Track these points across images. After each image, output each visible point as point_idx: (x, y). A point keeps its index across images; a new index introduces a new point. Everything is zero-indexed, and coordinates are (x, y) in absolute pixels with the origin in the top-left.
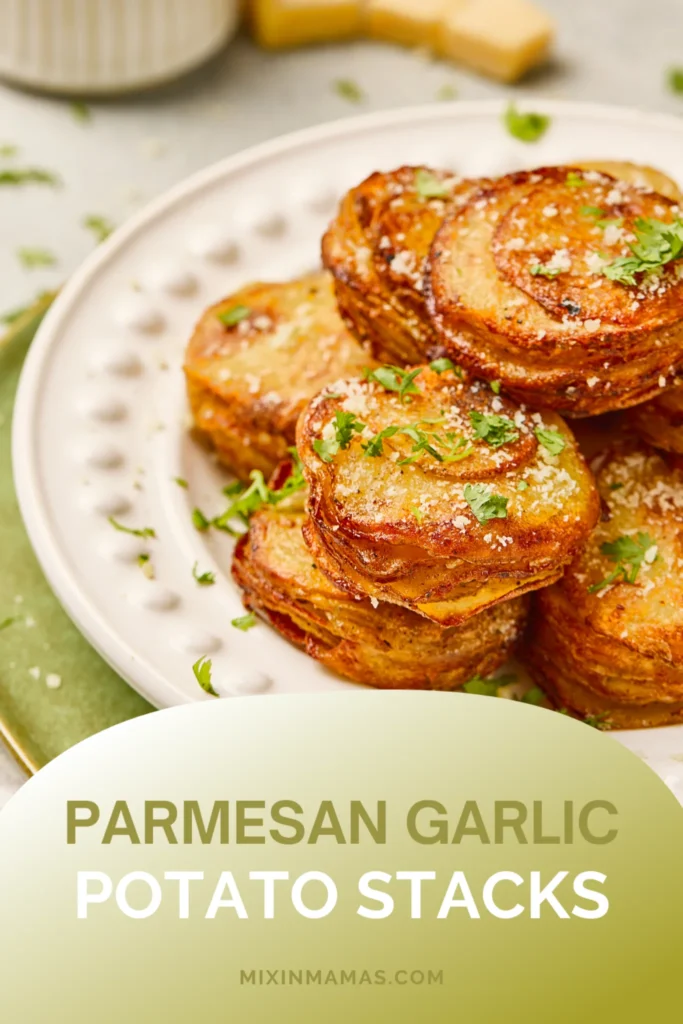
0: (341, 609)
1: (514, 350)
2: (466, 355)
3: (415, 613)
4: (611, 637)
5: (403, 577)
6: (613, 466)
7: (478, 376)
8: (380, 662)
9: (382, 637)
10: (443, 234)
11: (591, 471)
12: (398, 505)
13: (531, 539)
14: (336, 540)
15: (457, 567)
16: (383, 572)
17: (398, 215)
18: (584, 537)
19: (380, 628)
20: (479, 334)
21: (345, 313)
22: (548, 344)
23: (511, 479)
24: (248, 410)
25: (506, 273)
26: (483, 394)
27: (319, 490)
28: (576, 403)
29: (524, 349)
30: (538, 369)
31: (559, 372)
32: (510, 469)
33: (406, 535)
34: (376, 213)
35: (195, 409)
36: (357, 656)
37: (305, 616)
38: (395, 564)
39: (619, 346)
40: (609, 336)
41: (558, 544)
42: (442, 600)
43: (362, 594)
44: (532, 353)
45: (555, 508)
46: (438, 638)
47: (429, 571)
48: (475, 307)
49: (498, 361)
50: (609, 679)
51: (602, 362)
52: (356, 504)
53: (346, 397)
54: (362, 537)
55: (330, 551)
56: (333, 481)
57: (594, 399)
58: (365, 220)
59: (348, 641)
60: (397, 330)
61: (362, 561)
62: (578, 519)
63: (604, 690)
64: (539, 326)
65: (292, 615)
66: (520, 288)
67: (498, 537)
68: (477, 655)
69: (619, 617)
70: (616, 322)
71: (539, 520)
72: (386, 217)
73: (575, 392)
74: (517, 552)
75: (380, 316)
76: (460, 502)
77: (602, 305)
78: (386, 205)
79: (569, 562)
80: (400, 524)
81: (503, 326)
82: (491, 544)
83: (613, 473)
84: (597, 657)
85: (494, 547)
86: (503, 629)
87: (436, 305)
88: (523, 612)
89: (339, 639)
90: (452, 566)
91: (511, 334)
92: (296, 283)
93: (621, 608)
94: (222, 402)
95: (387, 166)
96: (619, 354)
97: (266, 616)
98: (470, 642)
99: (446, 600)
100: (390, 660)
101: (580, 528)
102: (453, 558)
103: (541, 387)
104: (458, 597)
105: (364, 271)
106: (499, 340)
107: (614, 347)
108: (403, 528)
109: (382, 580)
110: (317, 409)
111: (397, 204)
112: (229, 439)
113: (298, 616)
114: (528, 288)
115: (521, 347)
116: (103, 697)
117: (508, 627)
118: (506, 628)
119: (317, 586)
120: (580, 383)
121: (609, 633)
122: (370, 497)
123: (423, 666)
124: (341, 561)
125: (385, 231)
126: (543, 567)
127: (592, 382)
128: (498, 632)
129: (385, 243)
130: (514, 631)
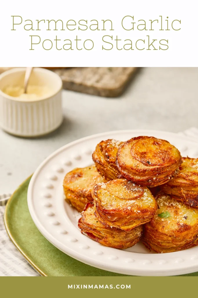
0: (104, 230)
1: (137, 173)
2: (126, 175)
3: (120, 229)
4: (162, 233)
5: (117, 221)
6: (159, 199)
7: (130, 180)
8: (112, 241)
9: (113, 236)
10: (119, 151)
11: (155, 199)
12: (115, 206)
13: (144, 211)
14: (102, 214)
15: (129, 218)
16: (113, 220)
17: (109, 148)
18: (155, 212)
19: (112, 234)
20: (129, 170)
21: (98, 170)
22: (145, 171)
23: (139, 199)
24: (78, 193)
25: (134, 157)
26: (131, 183)
27: (98, 204)
28: (151, 184)
29: (140, 172)
30: (142, 177)
31: (147, 177)
32: (138, 197)
33: (118, 211)
34: (104, 148)
35: (66, 195)
36: (108, 240)
37: (96, 232)
38: (116, 218)
39: (160, 170)
40: (158, 168)
41: (150, 213)
42: (126, 226)
43: (109, 225)
44: (141, 173)
45: (148, 205)
46: (125, 235)
47: (123, 219)
48: (128, 164)
49: (134, 176)
50: (162, 243)
51: (156, 174)
52: (106, 206)
53: (101, 186)
54: (108, 213)
55: (101, 217)
56: (101, 202)
57: (155, 183)
58: (102, 150)
59: (105, 237)
60: (111, 172)
61: (108, 218)
62: (153, 207)
63: (161, 245)
64: (142, 167)
65: (93, 233)
66: (137, 160)
67: (137, 211)
68: (133, 239)
69: (163, 228)
70: (159, 165)
71: (145, 207)
72: (106, 149)
73: (151, 181)
74: (141, 214)
75: (106, 170)
76: (129, 204)
77: (156, 162)
78: (106, 147)
79: (152, 217)
80: (116, 209)
81: (135, 168)
82: (136, 212)
83: (159, 200)
84: (159, 238)
85: (136, 213)
86: (138, 234)
87: (119, 165)
88: (142, 230)
89: (103, 237)
90: (128, 218)
91: (136, 169)
92: (86, 168)
93: (163, 227)
94: (72, 192)
95: (105, 139)
96: (160, 172)
97: (87, 235)
98: (131, 237)
99: (127, 226)
100: (115, 241)
101: (154, 209)
102: (128, 216)
103: (143, 180)
104: (129, 225)
105: (103, 160)
106: (134, 171)
107: (159, 171)
108: (117, 210)
109: (113, 222)
110: (96, 188)
111: (108, 146)
112: (75, 200)
113: (94, 233)
114: (139, 160)
115: (139, 172)
116: (51, 255)
117: (139, 233)
118: (139, 234)
119: (98, 226)
120: (152, 179)
121: (161, 232)
122: (109, 204)
123: (122, 242)
124: (104, 218)
125: (106, 152)
126: (147, 218)
127: (154, 179)
128: (137, 234)
129: (107, 154)
130: (140, 234)
